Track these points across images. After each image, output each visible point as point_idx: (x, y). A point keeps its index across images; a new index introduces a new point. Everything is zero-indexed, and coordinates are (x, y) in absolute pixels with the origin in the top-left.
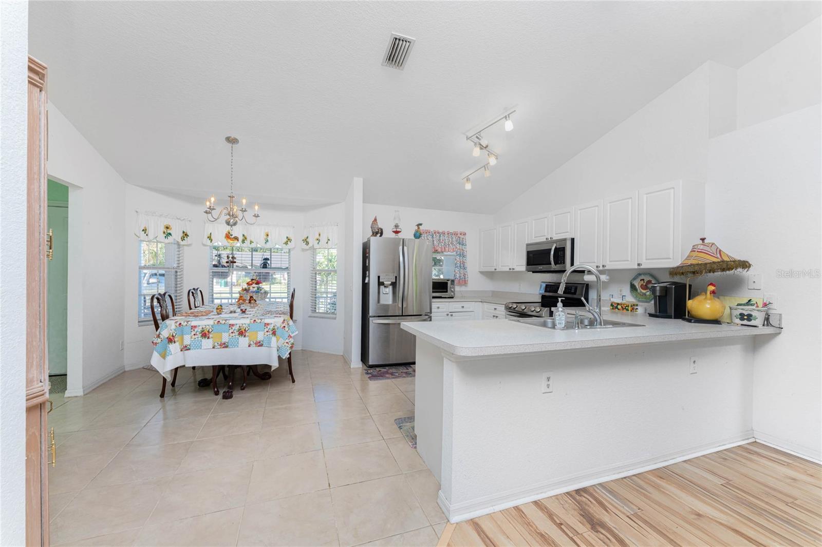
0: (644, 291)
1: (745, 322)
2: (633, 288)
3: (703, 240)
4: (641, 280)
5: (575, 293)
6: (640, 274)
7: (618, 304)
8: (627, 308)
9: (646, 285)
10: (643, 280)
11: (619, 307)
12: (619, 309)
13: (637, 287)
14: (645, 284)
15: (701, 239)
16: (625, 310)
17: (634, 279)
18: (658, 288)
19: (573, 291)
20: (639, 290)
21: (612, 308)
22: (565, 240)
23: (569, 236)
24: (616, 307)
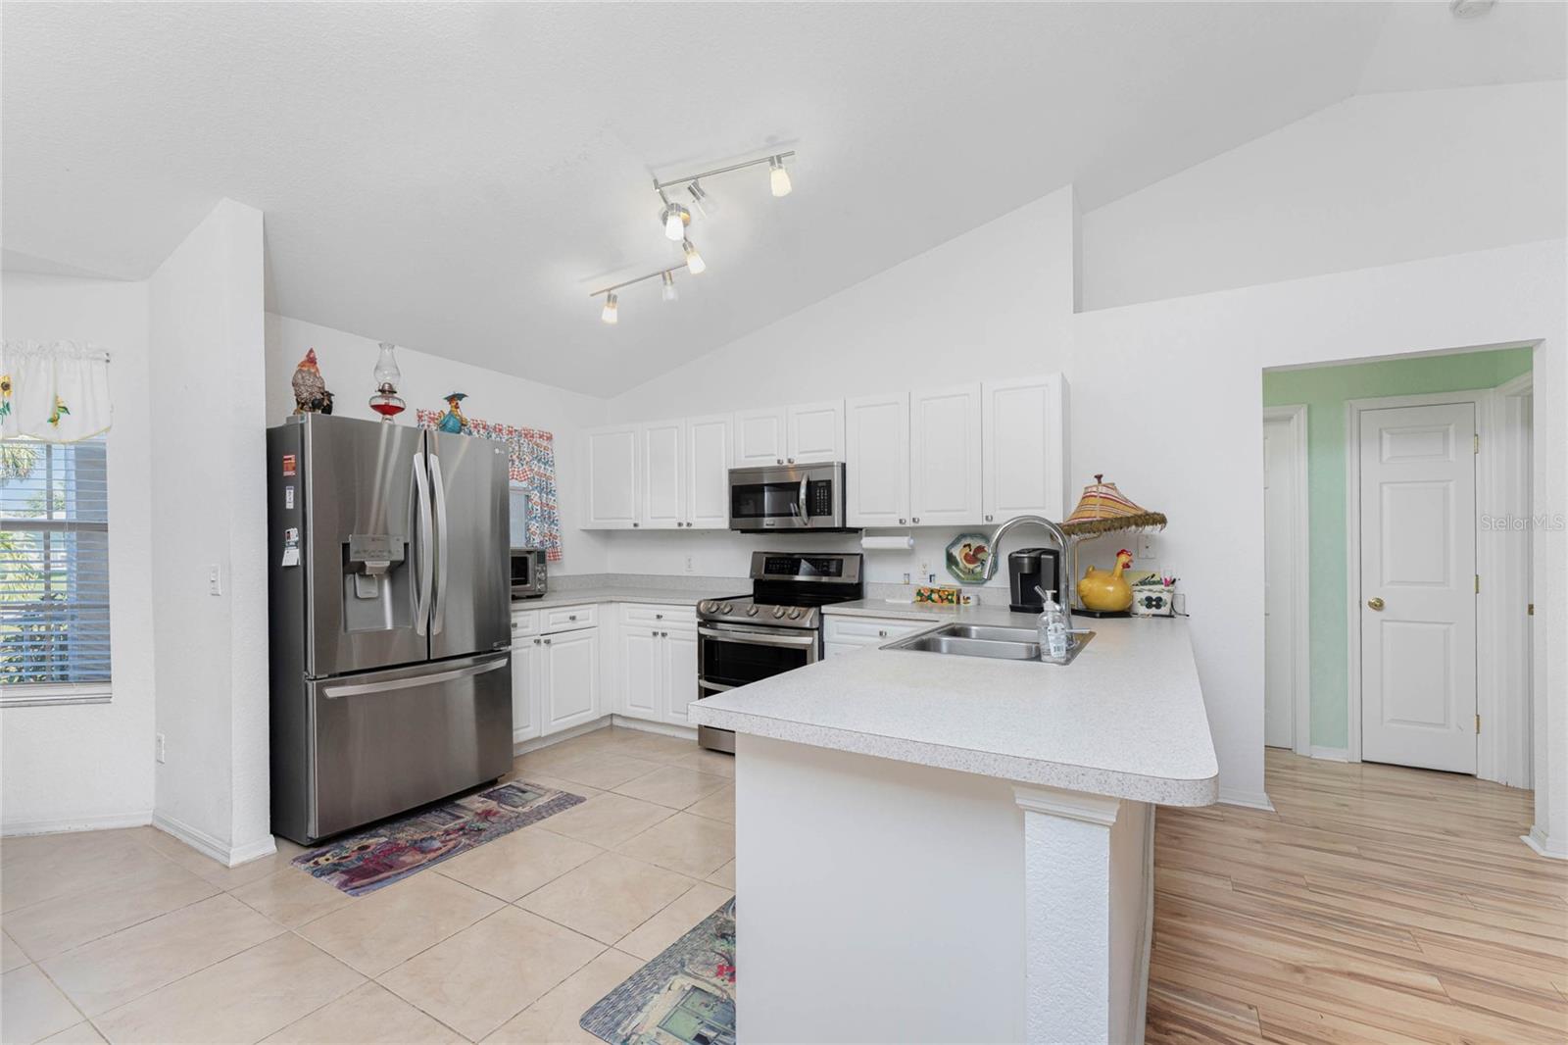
0: (971, 566)
1: (1154, 611)
2: (951, 560)
3: (1099, 477)
4: (965, 546)
5: (839, 574)
6: (963, 536)
7: (932, 591)
8: (950, 597)
9: (974, 555)
10: (969, 545)
11: (935, 596)
12: (933, 601)
13: (959, 560)
14: (972, 553)
15: (1096, 477)
16: (946, 603)
17: (953, 544)
18: (1026, 561)
19: (833, 569)
20: (962, 563)
21: (919, 598)
22: (830, 465)
23: (835, 458)
24: (929, 598)
